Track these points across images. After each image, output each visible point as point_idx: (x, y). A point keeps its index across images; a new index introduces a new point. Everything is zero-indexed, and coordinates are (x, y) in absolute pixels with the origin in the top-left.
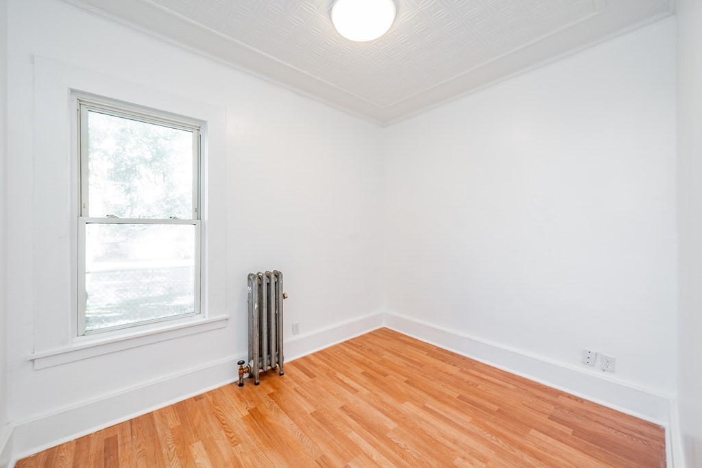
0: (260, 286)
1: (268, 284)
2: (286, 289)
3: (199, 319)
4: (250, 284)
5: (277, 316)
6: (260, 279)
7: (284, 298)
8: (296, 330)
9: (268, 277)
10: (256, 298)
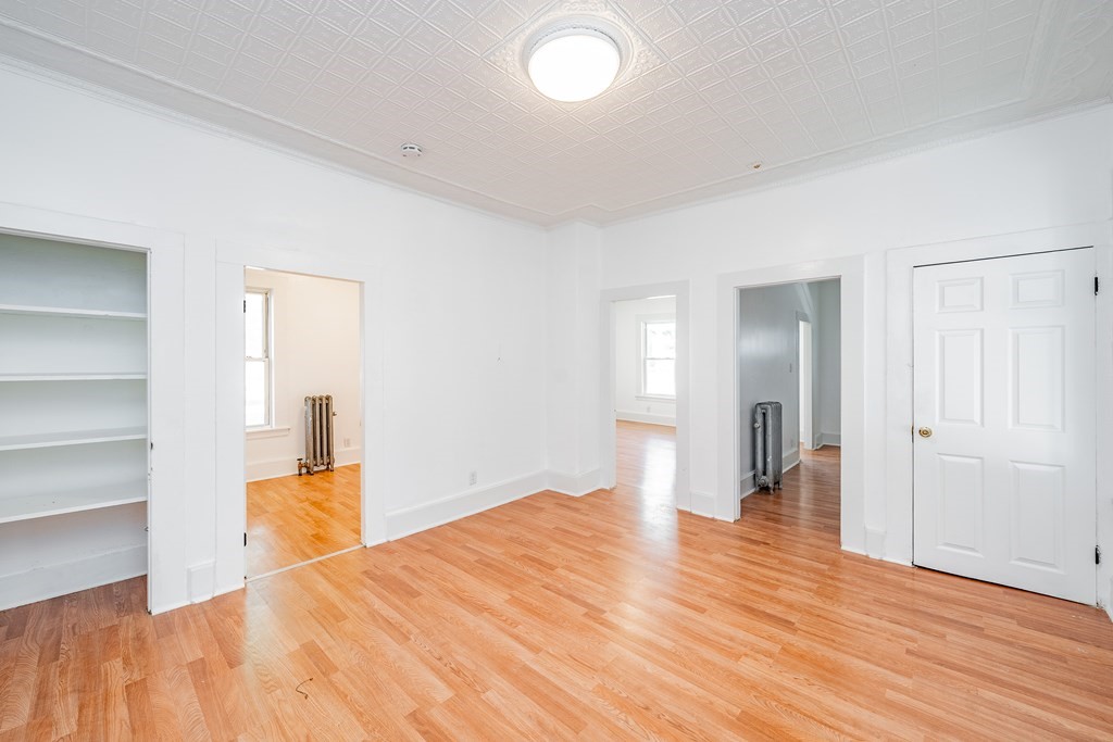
0: (314, 405)
1: (320, 405)
2: (335, 408)
3: (268, 428)
4: (306, 405)
5: (328, 429)
6: (314, 400)
7: (334, 415)
8: (347, 443)
9: (321, 399)
10: (310, 414)
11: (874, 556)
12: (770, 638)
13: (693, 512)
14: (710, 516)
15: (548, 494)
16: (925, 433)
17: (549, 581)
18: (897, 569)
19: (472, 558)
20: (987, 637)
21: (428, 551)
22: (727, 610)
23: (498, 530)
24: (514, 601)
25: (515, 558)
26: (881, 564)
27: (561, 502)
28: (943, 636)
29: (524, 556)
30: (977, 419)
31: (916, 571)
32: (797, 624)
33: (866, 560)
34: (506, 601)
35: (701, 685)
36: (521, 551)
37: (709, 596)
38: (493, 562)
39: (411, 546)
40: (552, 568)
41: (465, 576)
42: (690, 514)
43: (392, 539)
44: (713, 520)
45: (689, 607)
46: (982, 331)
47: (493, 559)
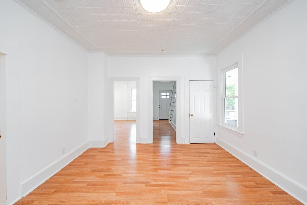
11: (183, 143)
12: (188, 170)
13: (142, 143)
14: (146, 143)
15: (91, 150)
16: (192, 115)
17: (123, 180)
18: (187, 145)
19: (84, 185)
20: (211, 154)
21: (56, 192)
22: (174, 167)
23: (84, 169)
24: (119, 194)
25: (102, 177)
26: (185, 145)
27: (100, 151)
28: (207, 156)
29: (105, 175)
30: (199, 112)
31: (191, 144)
32: (188, 164)
33: (182, 145)
34: (116, 196)
35: (190, 190)
36: (103, 174)
37: (167, 165)
38: (95, 183)
39: (40, 194)
40: (120, 175)
41: (88, 194)
42: (141, 144)
43: (24, 195)
44: (147, 144)
45: (167, 170)
46: (200, 95)
47: (94, 182)
